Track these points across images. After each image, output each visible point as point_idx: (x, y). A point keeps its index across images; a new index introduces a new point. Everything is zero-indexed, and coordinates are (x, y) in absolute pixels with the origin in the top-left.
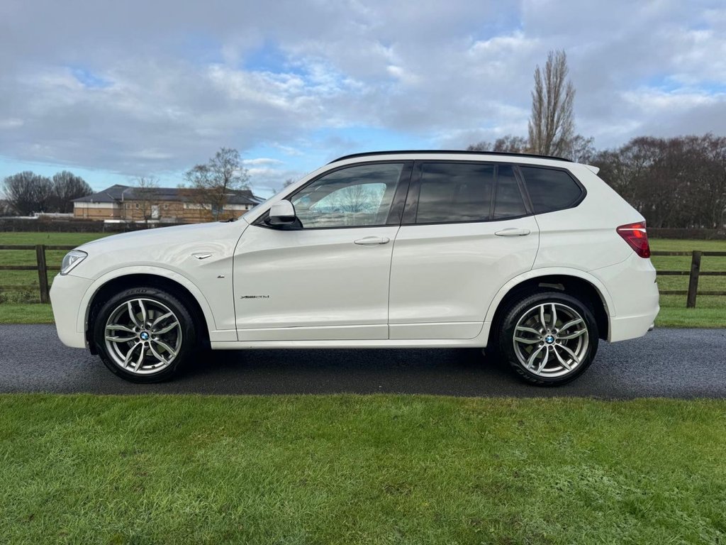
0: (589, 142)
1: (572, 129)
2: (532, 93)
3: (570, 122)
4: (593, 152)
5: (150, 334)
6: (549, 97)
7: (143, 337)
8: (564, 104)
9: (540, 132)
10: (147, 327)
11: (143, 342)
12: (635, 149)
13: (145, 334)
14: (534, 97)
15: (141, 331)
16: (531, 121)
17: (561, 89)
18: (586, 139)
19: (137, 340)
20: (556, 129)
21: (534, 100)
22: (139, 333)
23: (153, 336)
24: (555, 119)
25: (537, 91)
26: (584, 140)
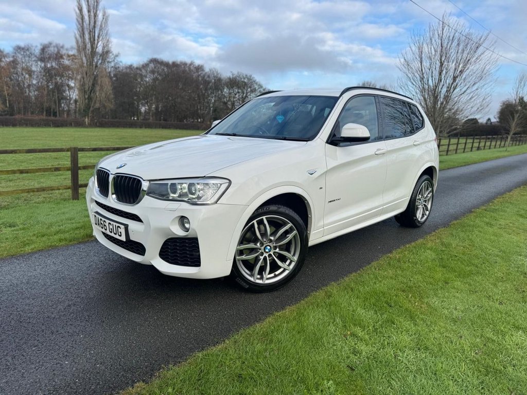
0: (117, 56)
1: (110, 45)
2: (75, 10)
3: (108, 40)
4: (121, 64)
5: (272, 247)
6: (89, 16)
7: (267, 250)
8: (101, 24)
9: (84, 43)
10: (271, 241)
11: (267, 255)
12: (152, 65)
13: (269, 247)
14: (76, 13)
15: (264, 246)
16: (76, 32)
17: (98, 12)
18: (115, 54)
19: (262, 254)
20: (98, 42)
21: (77, 15)
22: (263, 248)
23: (275, 248)
24: (96, 35)
25: (78, 8)
26: (113, 54)
